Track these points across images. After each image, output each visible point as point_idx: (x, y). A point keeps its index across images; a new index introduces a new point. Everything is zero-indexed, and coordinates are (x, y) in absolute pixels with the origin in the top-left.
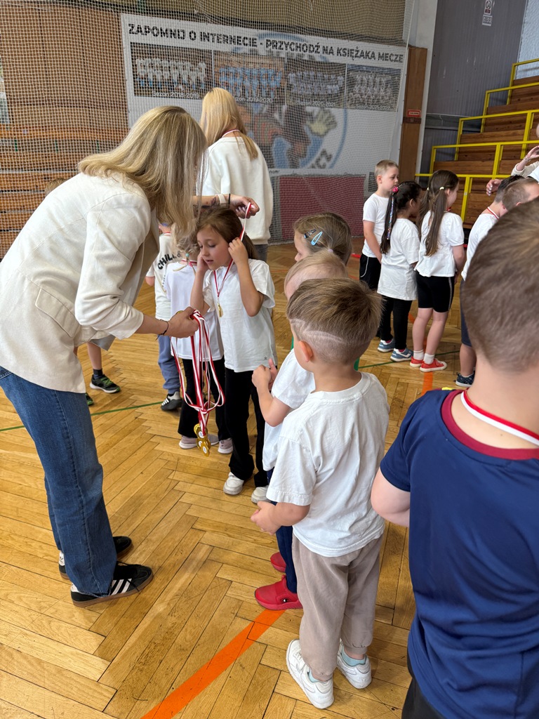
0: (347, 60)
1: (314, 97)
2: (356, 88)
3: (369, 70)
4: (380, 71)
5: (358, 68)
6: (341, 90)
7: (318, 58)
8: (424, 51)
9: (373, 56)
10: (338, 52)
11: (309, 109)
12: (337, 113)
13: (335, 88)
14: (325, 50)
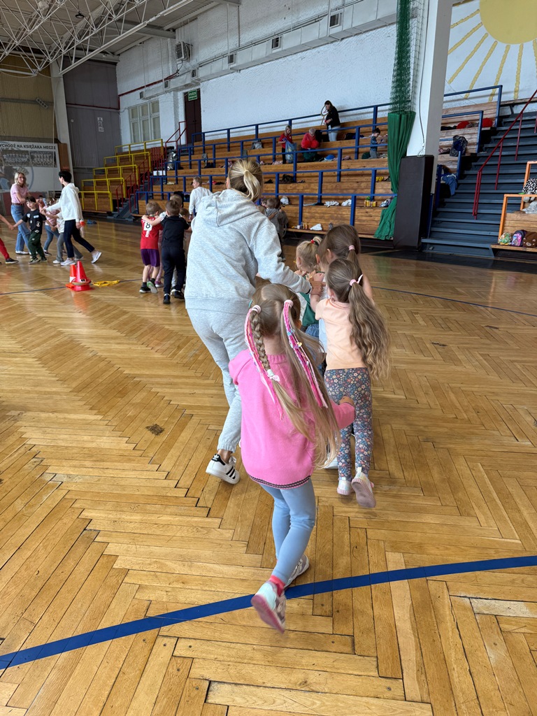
0: (29, 149)
1: (16, 163)
2: (35, 159)
3: (40, 152)
4: (46, 153)
5: (35, 152)
6: (28, 160)
7: (15, 149)
8: (65, 145)
9: (41, 147)
10: (25, 146)
11: (14, 167)
12: (28, 169)
13: (26, 160)
14: (18, 146)
